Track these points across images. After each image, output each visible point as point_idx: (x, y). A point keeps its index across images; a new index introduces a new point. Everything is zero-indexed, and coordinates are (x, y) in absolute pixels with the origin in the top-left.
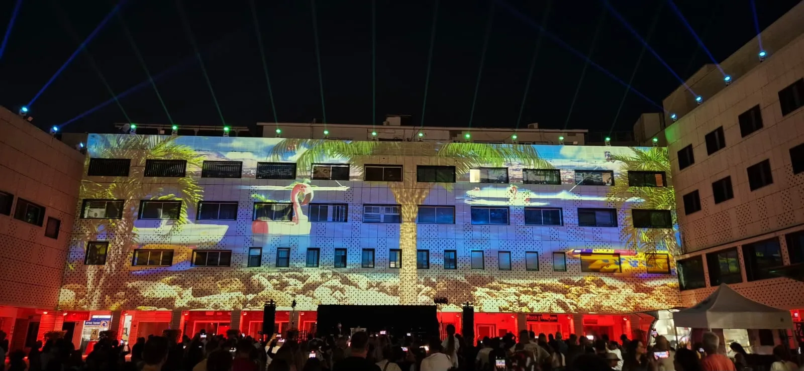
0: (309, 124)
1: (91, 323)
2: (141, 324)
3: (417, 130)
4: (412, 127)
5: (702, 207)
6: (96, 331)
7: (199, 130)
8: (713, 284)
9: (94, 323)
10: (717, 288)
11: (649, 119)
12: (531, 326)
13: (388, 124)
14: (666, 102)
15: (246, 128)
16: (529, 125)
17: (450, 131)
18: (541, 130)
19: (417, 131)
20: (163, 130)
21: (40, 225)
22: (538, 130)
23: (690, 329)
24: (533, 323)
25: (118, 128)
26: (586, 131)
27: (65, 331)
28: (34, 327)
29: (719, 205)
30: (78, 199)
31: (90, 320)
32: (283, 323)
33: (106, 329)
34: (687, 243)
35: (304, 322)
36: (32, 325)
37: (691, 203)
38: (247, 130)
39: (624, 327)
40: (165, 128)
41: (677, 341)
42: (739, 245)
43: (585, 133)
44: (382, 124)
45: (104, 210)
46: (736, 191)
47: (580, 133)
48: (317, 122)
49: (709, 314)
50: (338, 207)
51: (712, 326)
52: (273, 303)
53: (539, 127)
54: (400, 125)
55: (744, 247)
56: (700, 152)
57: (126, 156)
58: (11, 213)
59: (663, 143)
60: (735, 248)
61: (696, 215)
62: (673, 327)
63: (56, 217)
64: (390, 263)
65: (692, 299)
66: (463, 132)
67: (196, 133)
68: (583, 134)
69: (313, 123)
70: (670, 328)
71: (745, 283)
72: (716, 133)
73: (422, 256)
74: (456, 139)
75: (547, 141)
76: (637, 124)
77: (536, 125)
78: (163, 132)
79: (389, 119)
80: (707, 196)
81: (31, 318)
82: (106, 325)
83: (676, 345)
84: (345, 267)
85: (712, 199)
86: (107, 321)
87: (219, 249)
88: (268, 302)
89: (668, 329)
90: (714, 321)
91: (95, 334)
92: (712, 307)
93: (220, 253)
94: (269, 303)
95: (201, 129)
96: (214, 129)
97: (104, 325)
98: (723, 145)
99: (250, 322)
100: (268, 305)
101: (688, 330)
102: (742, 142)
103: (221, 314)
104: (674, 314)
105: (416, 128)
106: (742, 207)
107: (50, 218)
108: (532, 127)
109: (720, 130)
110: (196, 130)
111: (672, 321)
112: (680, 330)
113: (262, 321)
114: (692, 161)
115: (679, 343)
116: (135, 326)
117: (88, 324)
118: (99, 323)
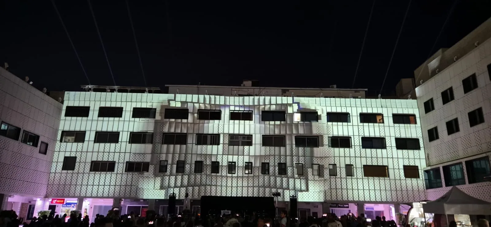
0: (196, 86)
1: (66, 206)
2: (95, 206)
3: (262, 89)
4: (259, 88)
5: (440, 137)
6: (68, 211)
7: (131, 89)
8: (447, 185)
9: (67, 206)
10: (450, 188)
11: (406, 82)
12: (332, 210)
13: (244, 86)
14: (416, 72)
15: (159, 88)
16: (330, 86)
17: (282, 90)
18: (338, 89)
19: (261, 90)
20: (109, 89)
21: (36, 146)
22: (336, 89)
23: (433, 214)
24: (333, 208)
25: (82, 88)
26: (367, 90)
27: (50, 211)
28: (32, 208)
29: (451, 136)
30: (57, 130)
31: (65, 203)
32: (179, 207)
33: (74, 209)
34: (430, 159)
35: (193, 206)
36: (30, 206)
37: (433, 135)
38: (160, 89)
39: (390, 211)
40: (111, 88)
41: (425, 222)
42: (463, 161)
43: (366, 91)
44: (240, 86)
45: (74, 137)
46: (461, 127)
47: (363, 91)
48: (201, 85)
49: (446, 206)
50: (214, 137)
51: (447, 213)
52: (175, 195)
53: (337, 88)
54: (251, 86)
55: (466, 162)
56: (438, 102)
57: (87, 105)
58: (19, 139)
59: (414, 97)
60: (461, 163)
61: (435, 142)
62: (423, 213)
63: (46, 141)
64: (245, 171)
65: (434, 195)
66: (290, 90)
67: (129, 91)
68: (364, 92)
69: (199, 85)
70: (421, 214)
71: (467, 185)
72: (448, 91)
73: (265, 166)
74: (285, 94)
75: (341, 96)
76: (398, 85)
77: (335, 86)
78: (109, 90)
79: (245, 83)
80: (443, 131)
81: (30, 202)
82: (74, 207)
83: (425, 224)
84: (218, 173)
85: (446, 132)
86: (75, 205)
87: (142, 161)
88: (171, 194)
89: (419, 214)
90: (449, 210)
91: (68, 212)
92: (448, 201)
93: (142, 164)
95: (132, 89)
96: (139, 89)
97: (73, 207)
98: (452, 98)
99: (160, 206)
100: (171, 196)
101: (432, 215)
102: (464, 96)
103: (142, 201)
104: (423, 205)
105: (261, 88)
106: (465, 137)
107: (42, 142)
108: (333, 88)
109: (451, 89)
110: (129, 89)
111: (422, 210)
112: (427, 215)
113: (168, 206)
114: (433, 109)
115: (426, 223)
116: (91, 208)
117: (64, 206)
118: (70, 206)
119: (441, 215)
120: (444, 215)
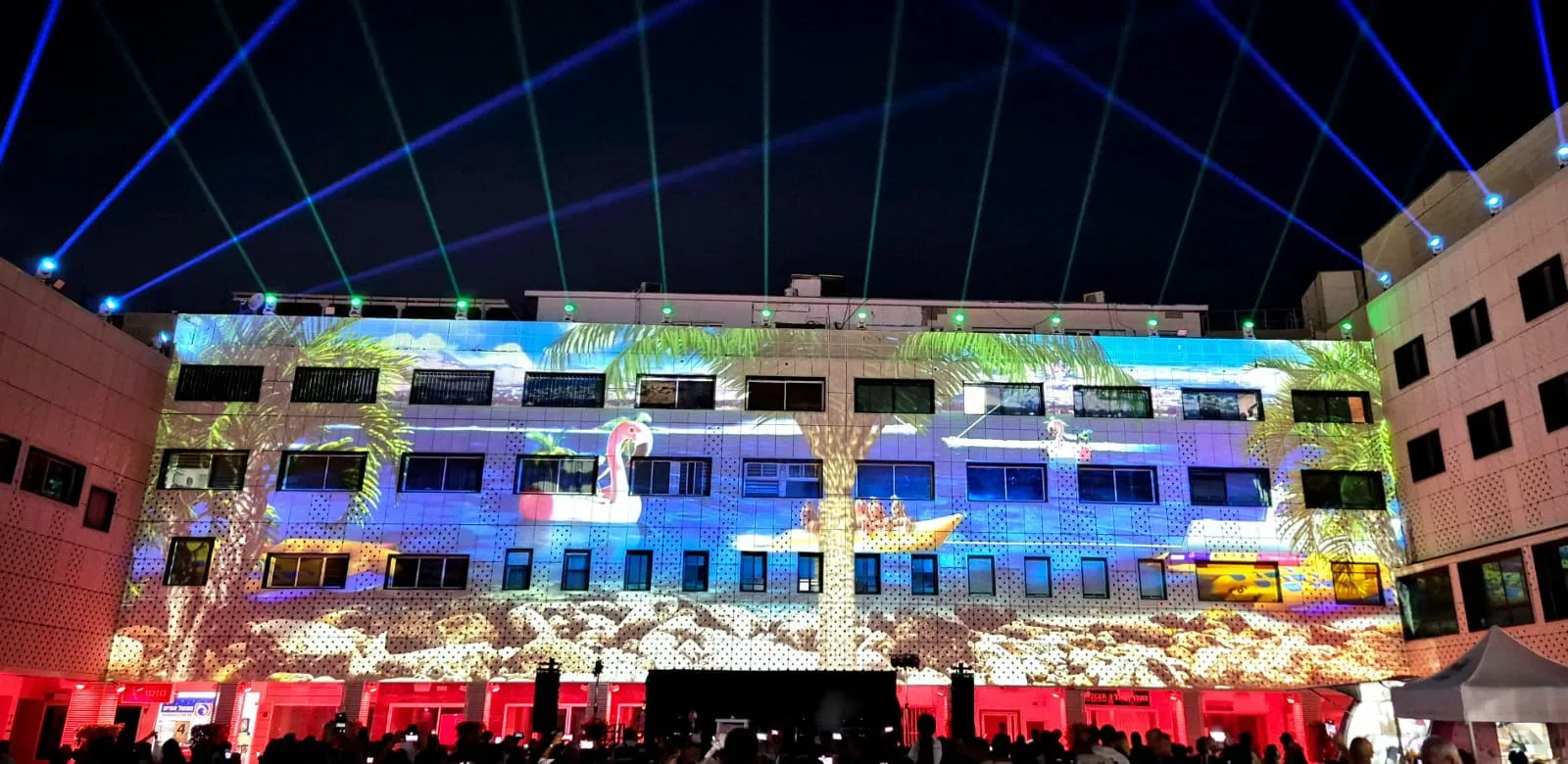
0: (633, 295)
1: (175, 708)
2: (278, 709)
3: (856, 307)
4: (845, 300)
5: (1447, 465)
6: (183, 726)
7: (407, 307)
8: (1474, 627)
9: (181, 708)
10: (1481, 635)
11: (1334, 284)
12: (1093, 714)
13: (796, 294)
14: (1366, 248)
15: (503, 301)
16: (1085, 296)
17: (923, 307)
18: (1111, 306)
19: (853, 308)
20: (331, 305)
21: (75, 503)
22: (1105, 306)
23: (1428, 722)
24: (1097, 708)
25: (239, 302)
26: (1205, 308)
27: (121, 726)
28: (56, 717)
29: (1482, 462)
30: (152, 449)
31: (172, 701)
32: (574, 709)
33: (205, 720)
34: (1416, 539)
35: (620, 706)
36: (51, 710)
37: (1425, 457)
38: (506, 306)
39: (1289, 716)
40: (336, 302)
41: (1400, 749)
42: (1526, 545)
43: (1202, 313)
44: (783, 294)
45: (206, 472)
46: (1516, 431)
47: (1192, 314)
48: (649, 290)
49: (1466, 692)
50: (692, 465)
51: (1473, 716)
52: (555, 667)
53: (1107, 300)
54: (819, 295)
55: (1536, 548)
56: (1440, 351)
57: (254, 360)
58: (15, 477)
59: (1363, 332)
60: (1518, 552)
61: (1433, 483)
62: (1393, 719)
63: (107, 485)
64: (799, 582)
65: (1431, 656)
66: (949, 310)
67: (399, 312)
68: (1198, 315)
69: (641, 292)
70: (1386, 722)
71: (1540, 624)
72: (1473, 312)
73: (866, 567)
74: (935, 323)
75: (1122, 328)
76: (1309, 293)
77: (1100, 295)
78: (331, 310)
79: (797, 284)
80: (1456, 443)
81: (50, 696)
82: (205, 711)
83: (1399, 756)
84: (705, 589)
85: (1467, 449)
86: (208, 704)
87: (443, 552)
88: (545, 664)
89: (1381, 724)
90: (1478, 707)
91: (183, 731)
92: (1473, 677)
93: (445, 561)
94: (547, 667)
95: (409, 304)
96: (437, 305)
97: (201, 712)
98: (1487, 337)
99: (507, 706)
100: (545, 670)
101: (1424, 724)
102: (1527, 330)
103: (445, 688)
104: (1394, 690)
105: (852, 301)
106: (1530, 465)
107: (95, 489)
108: (1094, 301)
109: (1481, 306)
110: (400, 306)
111: (1389, 708)
112: (1408, 725)
113: (532, 705)
114: (1425, 371)
115: (1405, 753)
116: (265, 714)
117: (168, 711)
118: (190, 708)
119: (1451, 724)
120: (1463, 724)
